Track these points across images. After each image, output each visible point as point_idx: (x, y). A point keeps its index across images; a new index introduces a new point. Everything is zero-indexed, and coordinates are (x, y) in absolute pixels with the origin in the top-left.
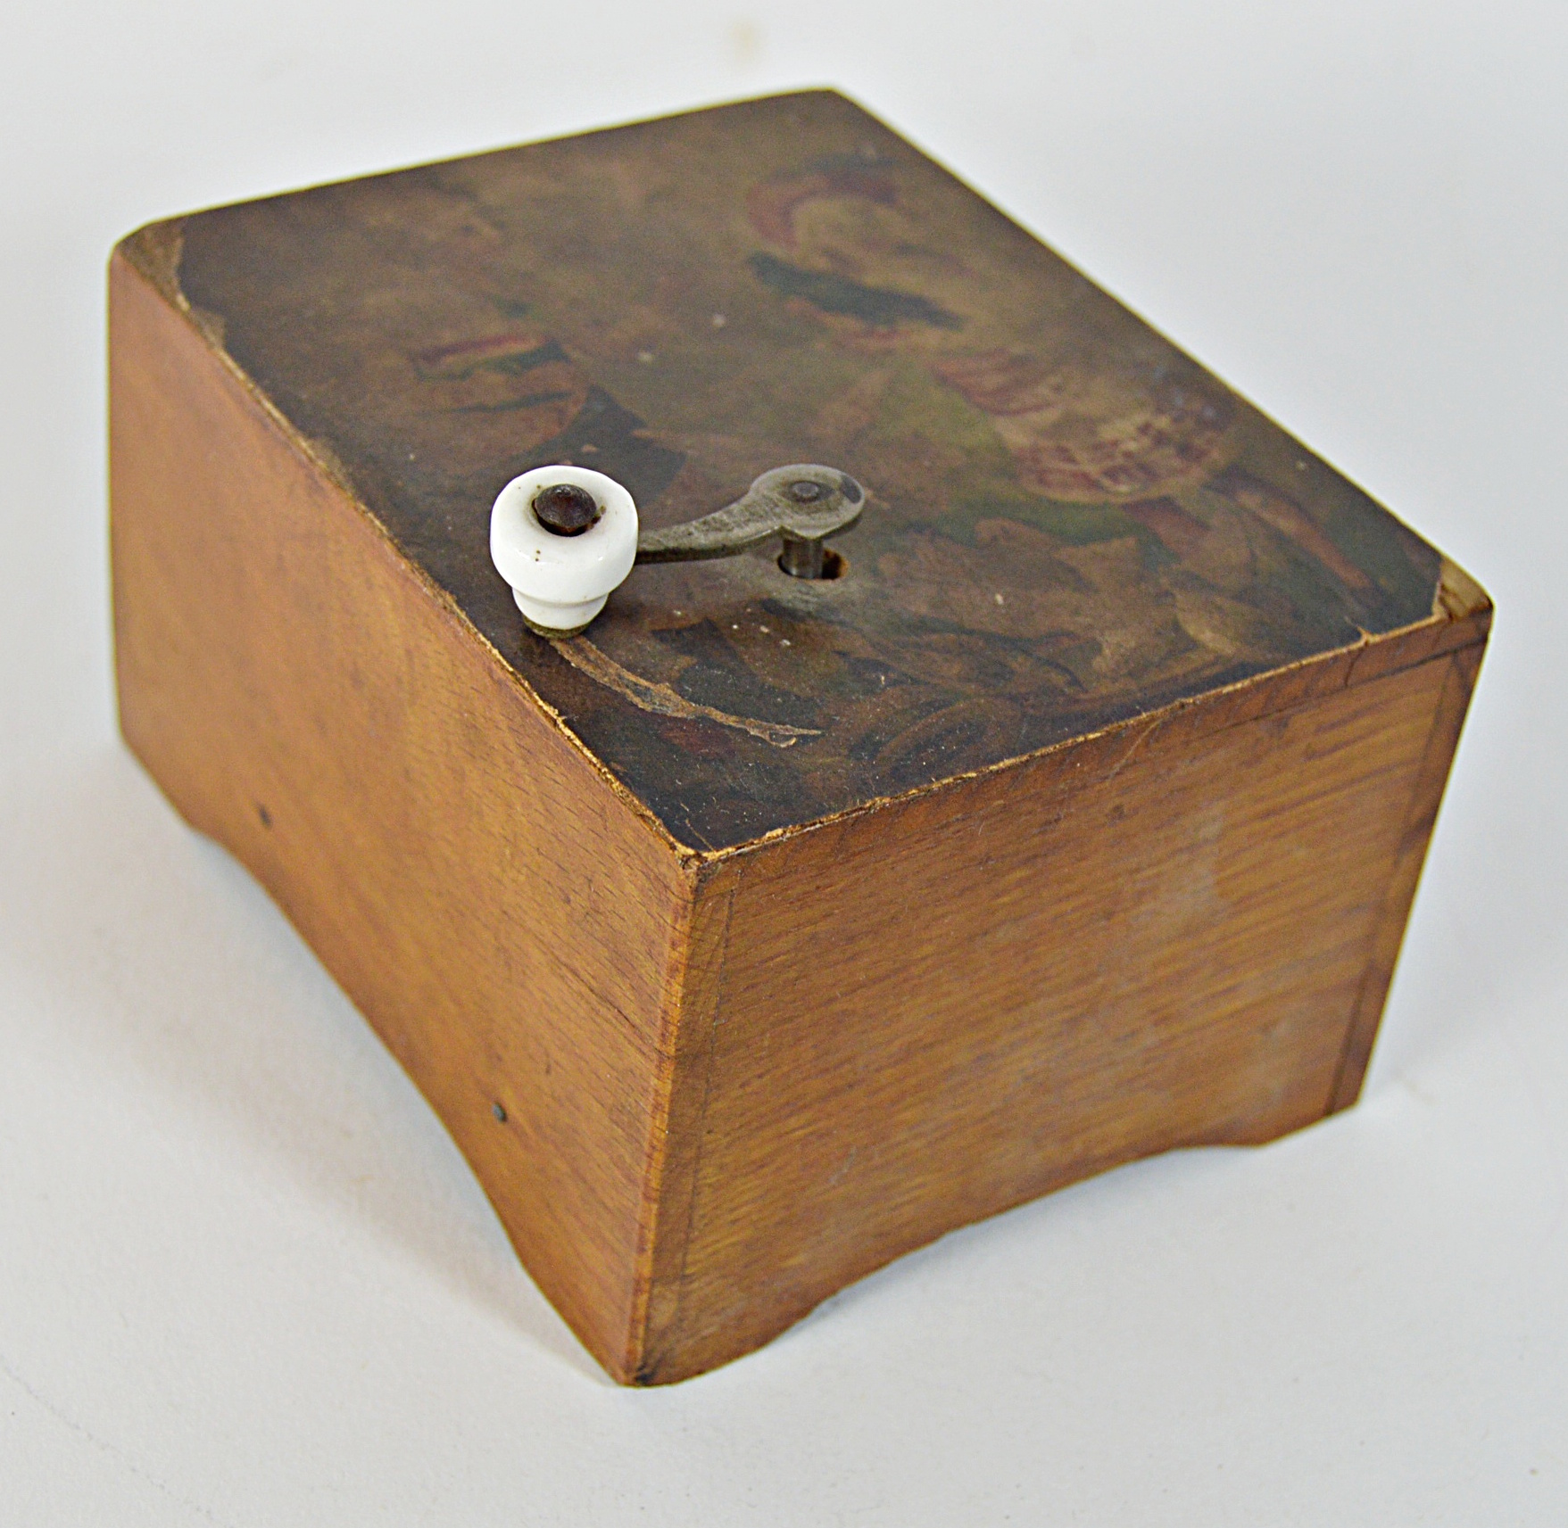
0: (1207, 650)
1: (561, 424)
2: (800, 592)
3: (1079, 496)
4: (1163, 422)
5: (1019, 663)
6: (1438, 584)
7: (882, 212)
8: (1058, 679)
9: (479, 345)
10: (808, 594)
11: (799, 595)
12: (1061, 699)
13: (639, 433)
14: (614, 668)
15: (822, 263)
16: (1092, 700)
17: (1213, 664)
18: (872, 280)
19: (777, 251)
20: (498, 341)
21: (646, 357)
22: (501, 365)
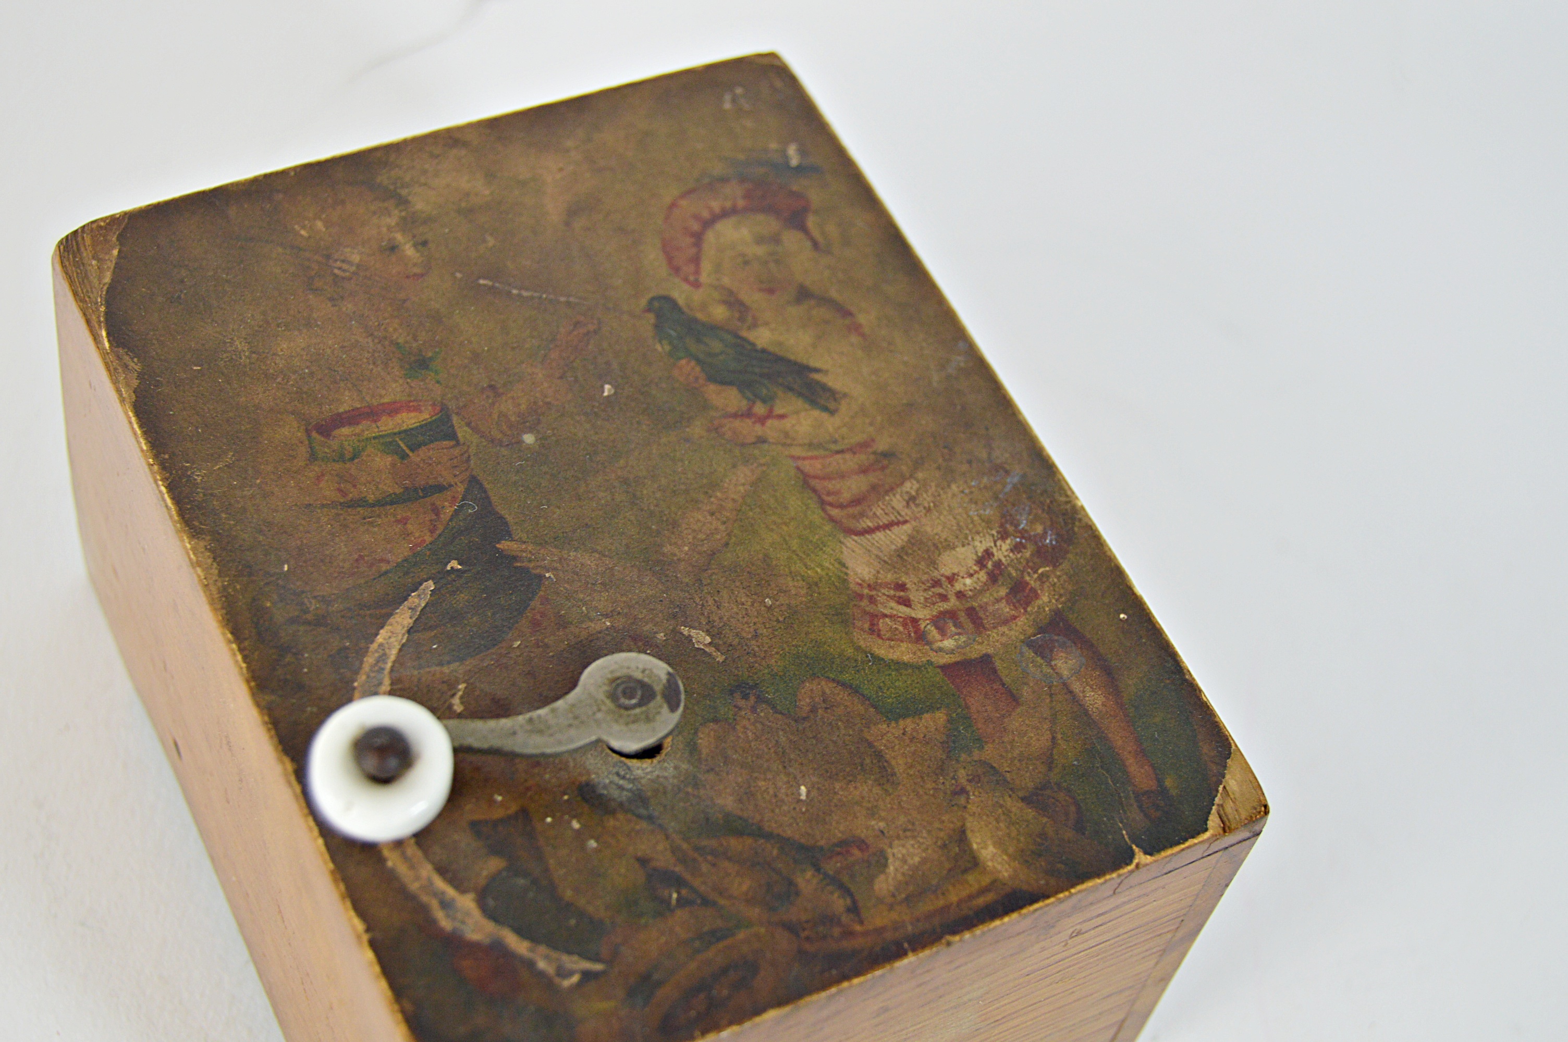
0: (984, 871)
1: (432, 531)
2: (618, 774)
3: (904, 652)
4: (1003, 551)
5: (806, 881)
6: (1221, 788)
7: (792, 240)
8: (839, 903)
9: (373, 413)
10: (624, 778)
11: (616, 779)
12: (836, 931)
13: (504, 545)
14: (426, 870)
15: (719, 313)
16: (866, 934)
17: (983, 891)
18: (763, 337)
19: (680, 293)
20: (393, 409)
21: (529, 439)
22: (389, 444)
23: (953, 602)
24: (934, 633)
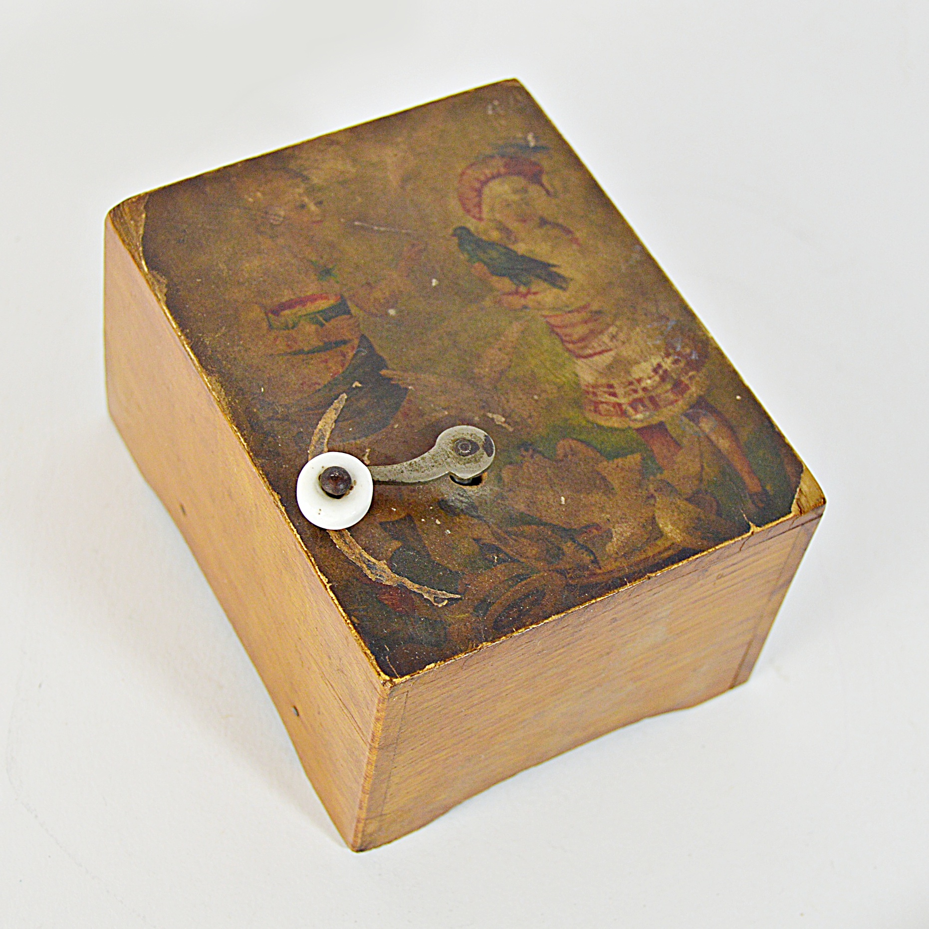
0: (667, 539)
1: (343, 366)
2: (459, 494)
3: (615, 422)
4: (667, 364)
5: (568, 547)
6: (798, 490)
7: (534, 190)
8: (587, 558)
9: (302, 302)
10: (462, 496)
11: (458, 497)
12: (586, 573)
13: (383, 372)
14: (359, 549)
15: (495, 235)
16: (604, 574)
17: (669, 548)
18: (521, 248)
19: (471, 224)
20: (313, 299)
21: (392, 312)
22: (312, 319)
23: (641, 394)
24: (630, 411)
